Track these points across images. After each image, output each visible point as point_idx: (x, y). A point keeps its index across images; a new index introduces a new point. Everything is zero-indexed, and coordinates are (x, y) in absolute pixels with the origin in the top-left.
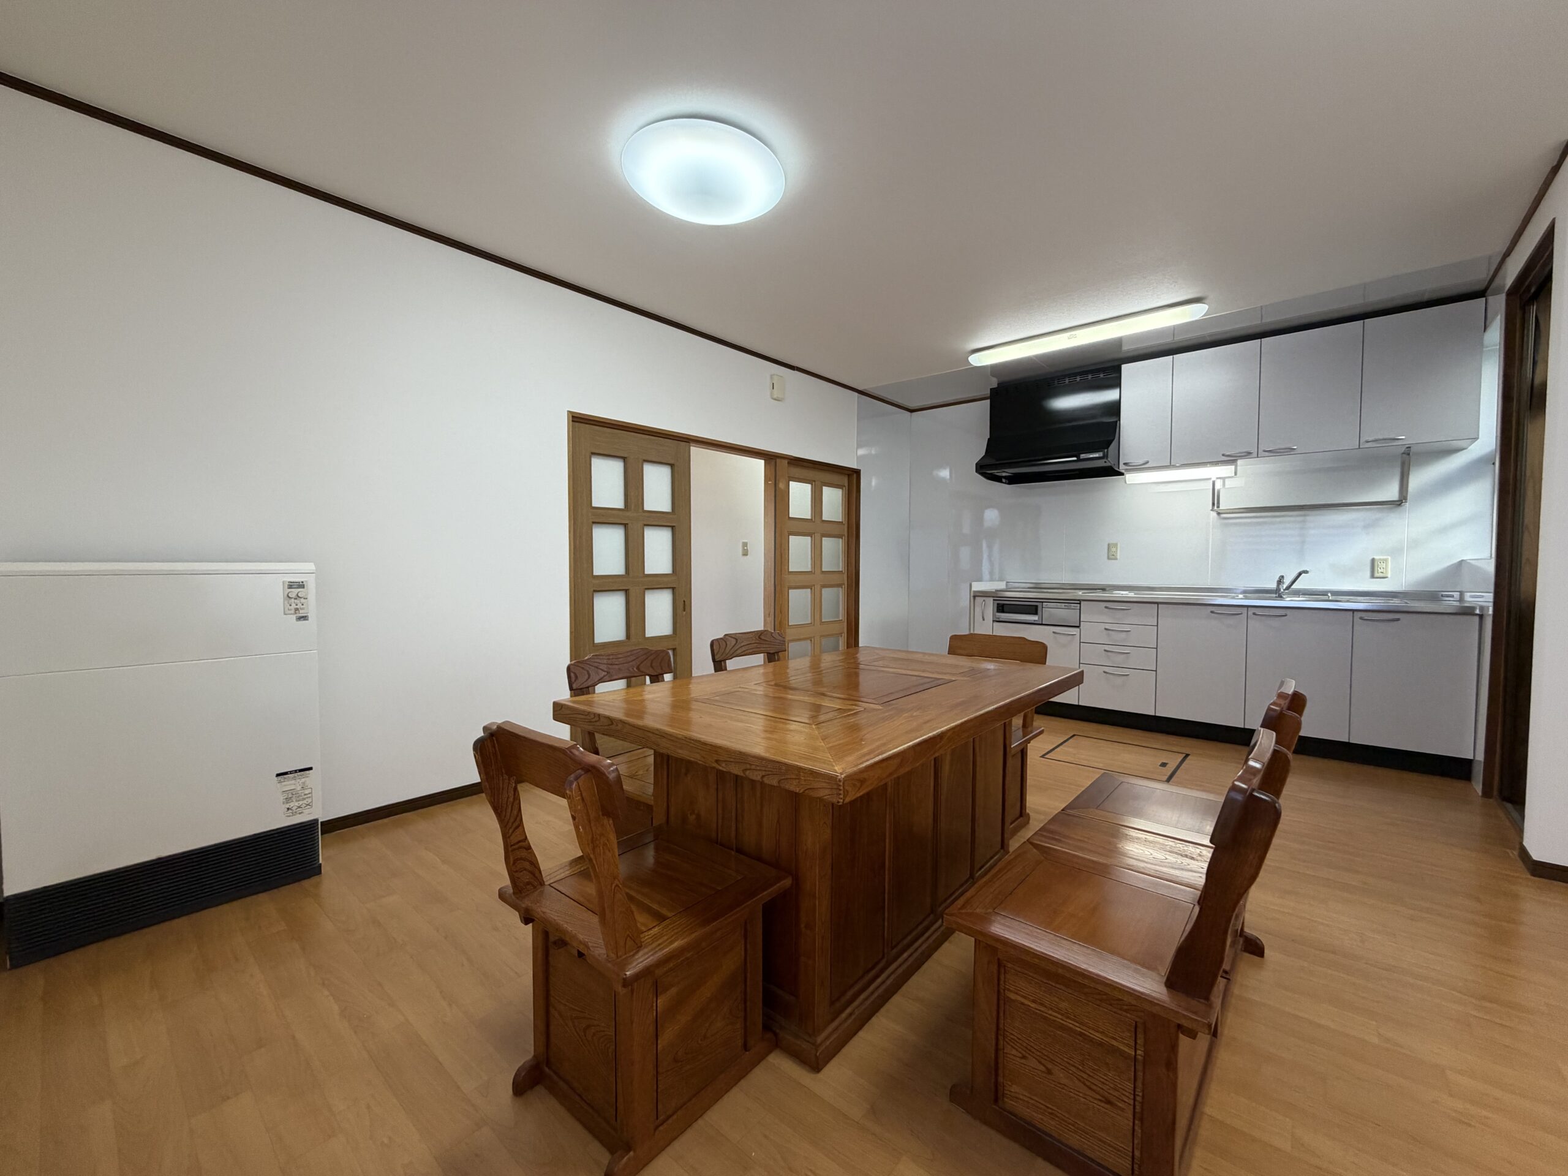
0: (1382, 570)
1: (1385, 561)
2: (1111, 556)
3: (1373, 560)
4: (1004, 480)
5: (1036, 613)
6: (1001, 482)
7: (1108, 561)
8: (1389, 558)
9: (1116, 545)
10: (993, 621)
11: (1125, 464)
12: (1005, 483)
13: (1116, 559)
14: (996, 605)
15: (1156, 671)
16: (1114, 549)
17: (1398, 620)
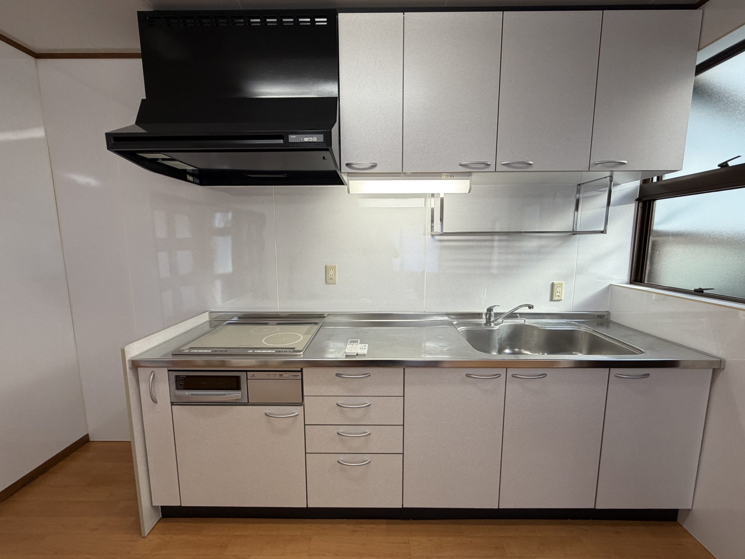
0: (557, 294)
1: (562, 284)
2: (329, 280)
3: (553, 285)
4: (190, 178)
5: (237, 387)
6: (186, 180)
7: (326, 285)
8: (564, 282)
9: (334, 268)
10: (172, 404)
11: (348, 165)
12: (193, 182)
13: (335, 284)
14: (173, 380)
15: (403, 454)
16: (331, 272)
17: (648, 375)
